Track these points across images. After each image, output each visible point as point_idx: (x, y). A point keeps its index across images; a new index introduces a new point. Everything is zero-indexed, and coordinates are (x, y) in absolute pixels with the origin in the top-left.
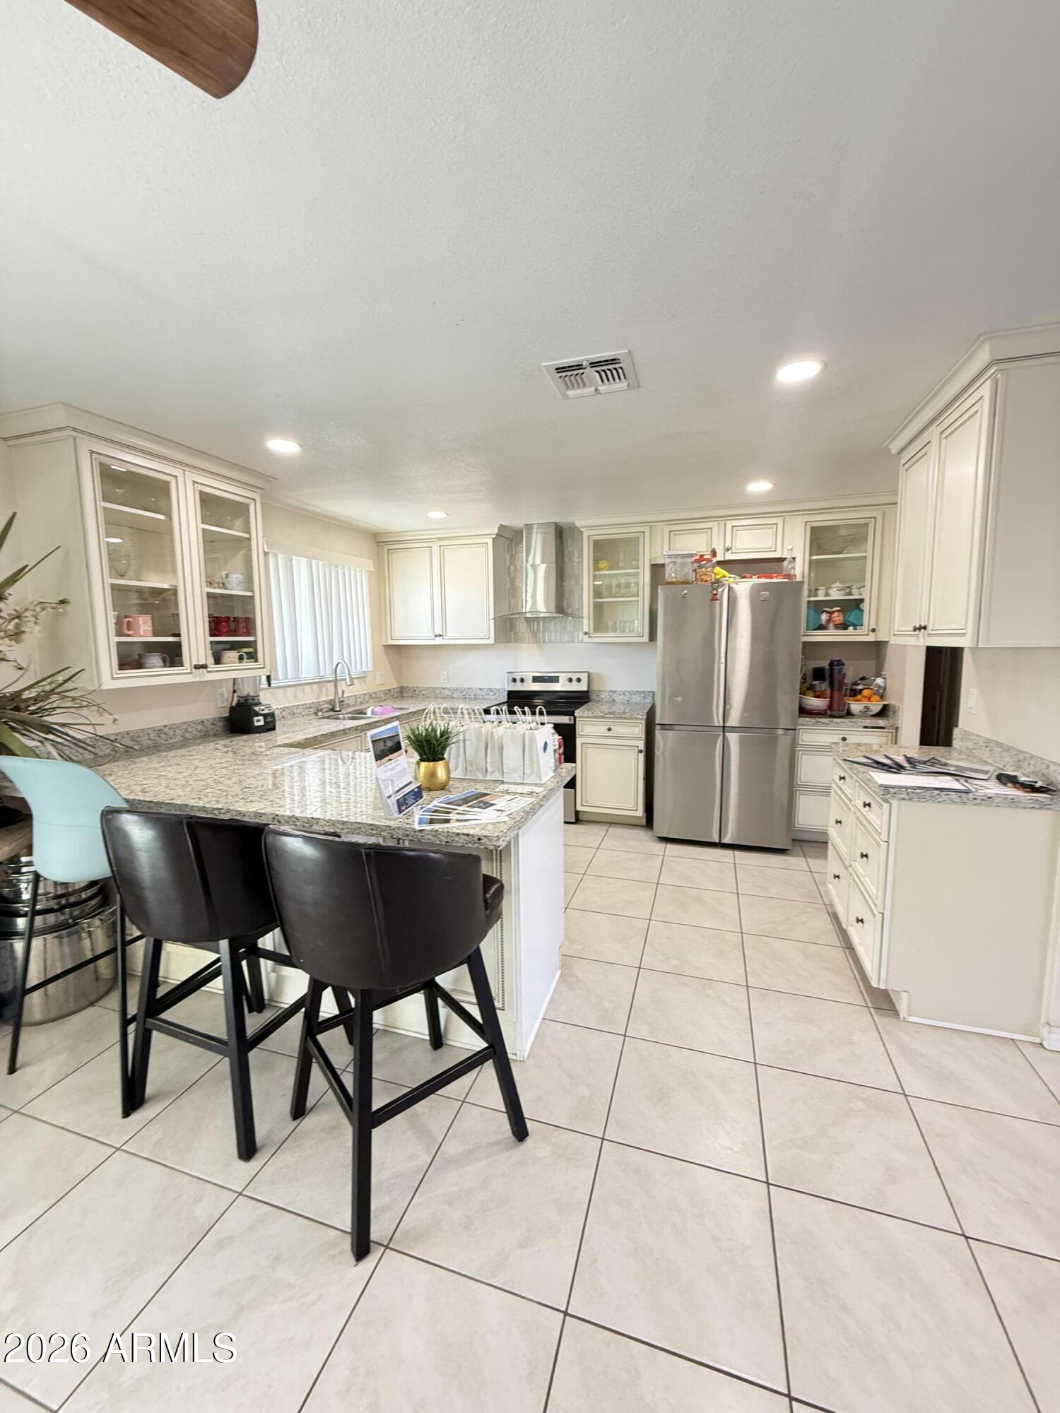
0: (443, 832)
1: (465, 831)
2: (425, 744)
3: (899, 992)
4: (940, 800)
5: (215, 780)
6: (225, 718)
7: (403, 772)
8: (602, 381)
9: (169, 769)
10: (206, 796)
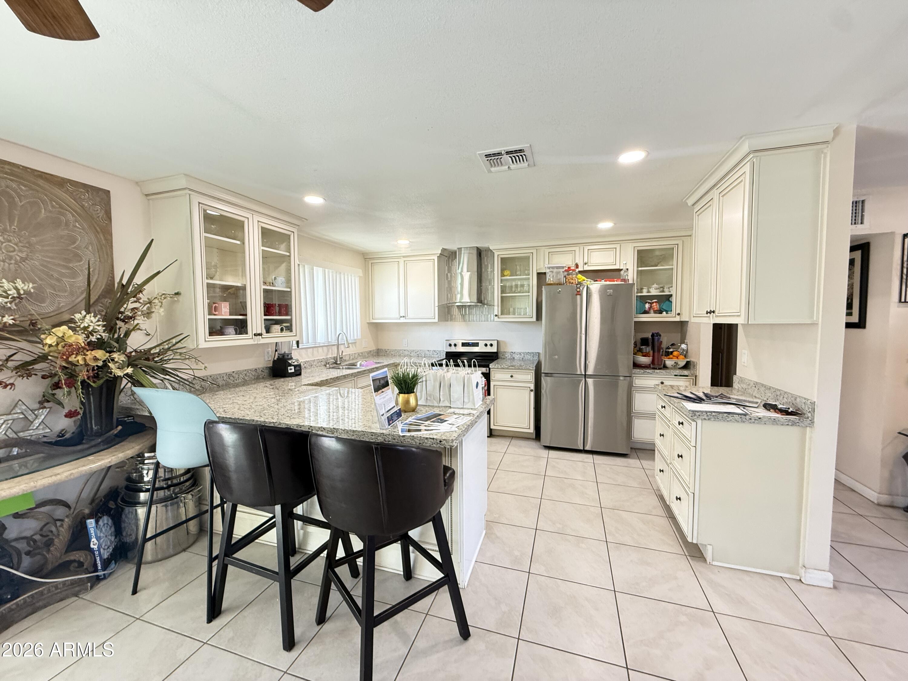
0: (418, 437)
1: (431, 437)
2: (403, 382)
3: (706, 545)
4: (728, 420)
5: (269, 405)
6: (270, 368)
7: (390, 400)
8: (513, 162)
9: (238, 398)
10: (265, 415)
